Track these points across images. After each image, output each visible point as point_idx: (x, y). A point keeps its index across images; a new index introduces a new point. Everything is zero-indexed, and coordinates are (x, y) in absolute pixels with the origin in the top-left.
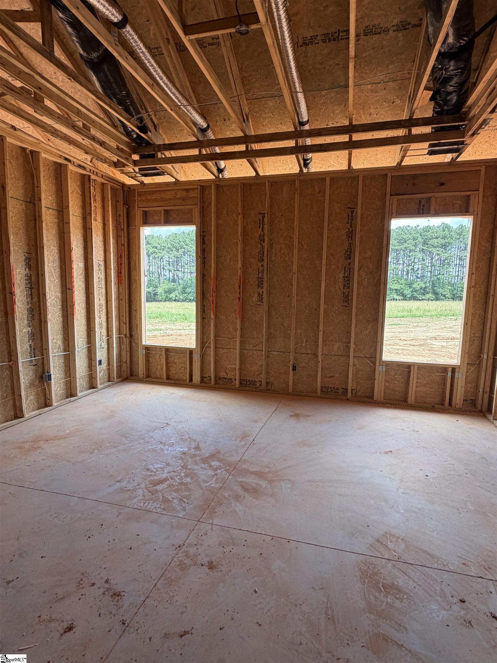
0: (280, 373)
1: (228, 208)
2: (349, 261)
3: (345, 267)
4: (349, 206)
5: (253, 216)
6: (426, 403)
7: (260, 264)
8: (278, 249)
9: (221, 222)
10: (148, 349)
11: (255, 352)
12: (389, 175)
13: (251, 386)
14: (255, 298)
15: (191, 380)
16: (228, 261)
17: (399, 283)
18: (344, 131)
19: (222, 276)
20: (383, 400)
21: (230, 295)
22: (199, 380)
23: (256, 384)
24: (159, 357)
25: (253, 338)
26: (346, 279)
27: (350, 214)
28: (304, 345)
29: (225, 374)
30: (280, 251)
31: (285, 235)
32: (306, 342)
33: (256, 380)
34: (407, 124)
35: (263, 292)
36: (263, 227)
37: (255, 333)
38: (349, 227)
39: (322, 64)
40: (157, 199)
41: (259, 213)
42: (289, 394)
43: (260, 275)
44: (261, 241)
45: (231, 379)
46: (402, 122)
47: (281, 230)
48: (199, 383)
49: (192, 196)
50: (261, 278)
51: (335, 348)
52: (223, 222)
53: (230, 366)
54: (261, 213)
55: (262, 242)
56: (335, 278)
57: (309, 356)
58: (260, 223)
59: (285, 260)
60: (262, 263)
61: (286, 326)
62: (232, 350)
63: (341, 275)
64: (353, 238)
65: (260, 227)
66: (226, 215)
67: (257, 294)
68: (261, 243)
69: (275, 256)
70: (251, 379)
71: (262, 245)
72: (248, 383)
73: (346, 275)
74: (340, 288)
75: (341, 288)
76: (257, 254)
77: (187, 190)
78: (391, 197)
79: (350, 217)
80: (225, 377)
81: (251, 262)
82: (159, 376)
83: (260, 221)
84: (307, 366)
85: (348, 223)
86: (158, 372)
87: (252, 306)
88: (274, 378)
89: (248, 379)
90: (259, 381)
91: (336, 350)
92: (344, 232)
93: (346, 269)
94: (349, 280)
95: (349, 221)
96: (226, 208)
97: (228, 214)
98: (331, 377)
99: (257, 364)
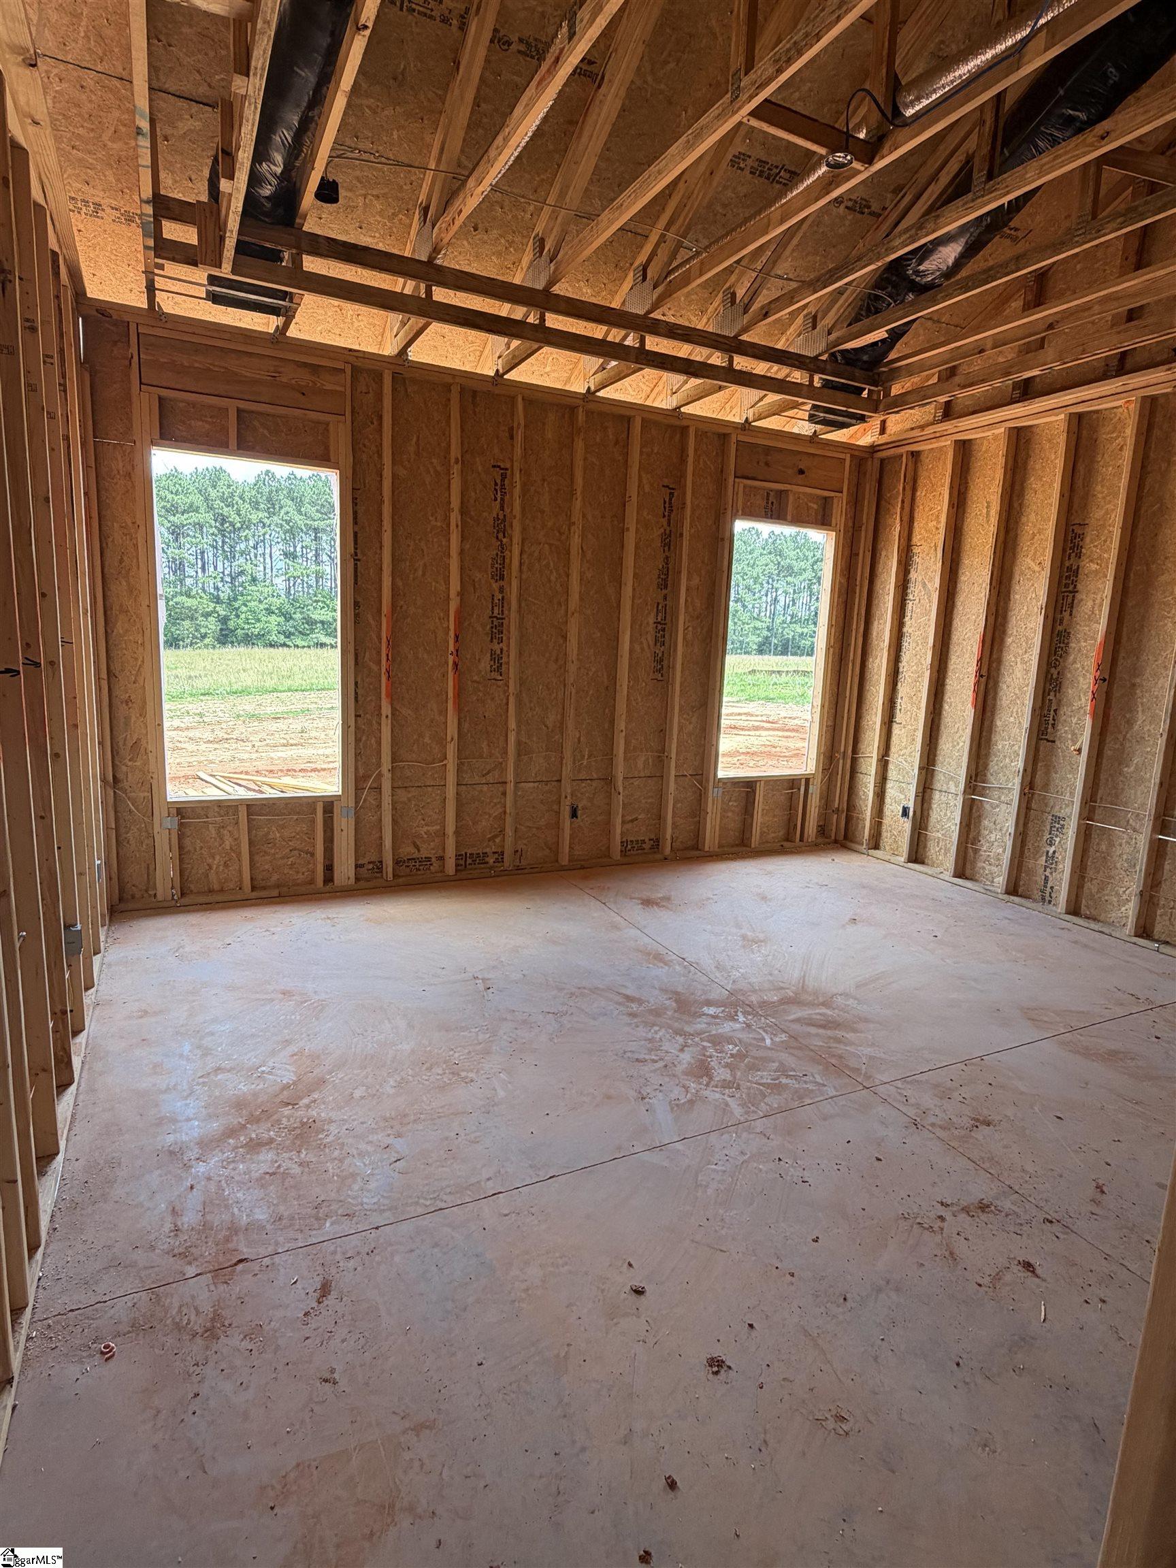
0: (538, 828)
1: (418, 437)
2: (664, 592)
3: (658, 604)
4: (666, 481)
5: (480, 468)
6: (767, 842)
7: (495, 586)
8: (536, 554)
9: (402, 472)
10: (182, 811)
11: (485, 788)
12: (734, 439)
13: (477, 866)
14: (485, 664)
15: (329, 879)
16: (420, 573)
17: (328, 606)
18: (726, 347)
19: (405, 607)
20: (716, 850)
21: (425, 656)
22: (352, 874)
23: (487, 859)
24: (219, 832)
25: (481, 757)
26: (659, 627)
27: (667, 500)
28: (585, 762)
29: (411, 849)
30: (539, 560)
31: (550, 524)
32: (589, 757)
33: (488, 850)
34: (811, 366)
35: (502, 650)
36: (502, 500)
37: (484, 745)
38: (665, 524)
39: (725, 206)
40: (210, 370)
41: (494, 466)
42: (563, 869)
43: (496, 611)
44: (498, 532)
45: (429, 859)
46: (808, 361)
47: (543, 512)
48: (352, 880)
49: (328, 387)
50: (498, 619)
51: (640, 764)
52: (405, 472)
53: (425, 829)
54: (499, 467)
55: (501, 535)
56: (641, 625)
57: (595, 784)
58: (496, 490)
59: (550, 581)
60: (501, 583)
61: (550, 725)
62: (430, 789)
63: (651, 620)
64: (672, 548)
65: (496, 499)
66: (413, 456)
67: (489, 655)
68: (497, 538)
69: (529, 570)
70: (474, 851)
71: (501, 541)
72: (469, 861)
73: (659, 620)
74: (649, 646)
75: (652, 643)
76: (490, 561)
77: (315, 369)
78: (737, 480)
79: (667, 505)
80: (414, 856)
81: (476, 580)
82: (216, 887)
83: (496, 484)
84: (589, 804)
85: (664, 516)
86: (212, 875)
87: (478, 682)
88: (525, 842)
89: (469, 852)
90: (494, 853)
91: (642, 766)
92: (657, 533)
93: (660, 607)
94: (664, 630)
95: (666, 514)
96: (415, 439)
97: (417, 454)
98: (632, 821)
99: (490, 816)
